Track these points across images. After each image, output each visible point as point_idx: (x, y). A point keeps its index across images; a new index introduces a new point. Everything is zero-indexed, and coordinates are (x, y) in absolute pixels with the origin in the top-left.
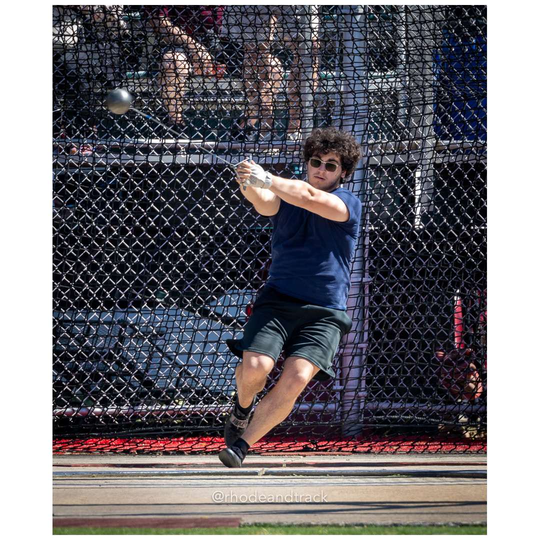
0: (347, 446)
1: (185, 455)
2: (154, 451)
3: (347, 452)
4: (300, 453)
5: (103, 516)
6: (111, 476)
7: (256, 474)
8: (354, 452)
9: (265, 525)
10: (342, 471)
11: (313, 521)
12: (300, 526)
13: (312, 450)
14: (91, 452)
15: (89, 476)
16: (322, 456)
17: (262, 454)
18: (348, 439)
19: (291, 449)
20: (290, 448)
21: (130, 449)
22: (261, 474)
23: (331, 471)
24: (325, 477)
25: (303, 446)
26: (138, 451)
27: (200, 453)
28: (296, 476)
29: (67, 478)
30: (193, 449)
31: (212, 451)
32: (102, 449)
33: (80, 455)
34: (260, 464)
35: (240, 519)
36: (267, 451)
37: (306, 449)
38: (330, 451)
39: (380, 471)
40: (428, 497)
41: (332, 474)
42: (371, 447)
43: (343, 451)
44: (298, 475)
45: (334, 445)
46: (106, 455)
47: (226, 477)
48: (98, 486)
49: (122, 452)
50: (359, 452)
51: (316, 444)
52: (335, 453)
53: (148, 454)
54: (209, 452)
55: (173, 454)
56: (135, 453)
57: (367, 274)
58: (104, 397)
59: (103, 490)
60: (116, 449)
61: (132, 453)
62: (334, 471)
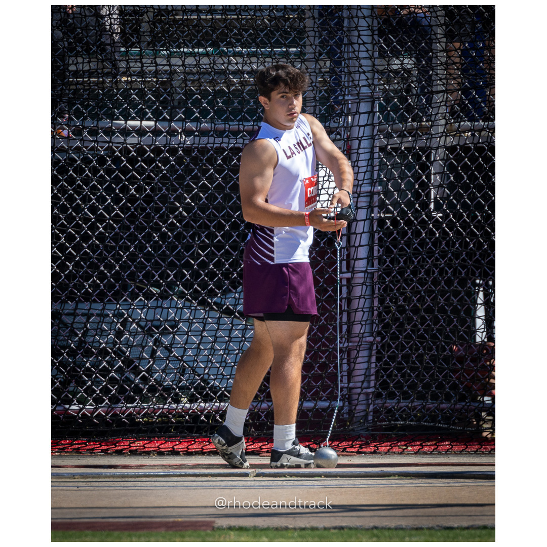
0: (352, 446)
1: (180, 456)
2: (148, 451)
3: (352, 452)
5: (71, 519)
6: (93, 478)
7: (246, 475)
8: (359, 453)
9: (241, 529)
10: (338, 472)
11: (291, 524)
14: (81, 453)
15: (70, 478)
17: (261, 455)
18: (354, 439)
21: (122, 450)
22: (252, 475)
23: (326, 472)
24: (320, 478)
26: (131, 451)
27: (196, 454)
28: (289, 478)
30: (189, 449)
31: (210, 452)
32: (93, 449)
34: (255, 465)
35: (214, 522)
36: (267, 452)
39: (377, 472)
40: (419, 499)
41: (327, 475)
42: (377, 448)
43: (347, 452)
44: (291, 476)
45: (338, 445)
46: (84, 455)
47: (214, 479)
48: (76, 488)
49: (114, 452)
50: (365, 453)
51: (319, 444)
53: (140, 454)
54: (205, 453)
55: (168, 455)
56: (127, 453)
57: (376, 262)
58: (98, 394)
59: (79, 493)
60: (107, 450)
61: (124, 453)
62: (329, 473)
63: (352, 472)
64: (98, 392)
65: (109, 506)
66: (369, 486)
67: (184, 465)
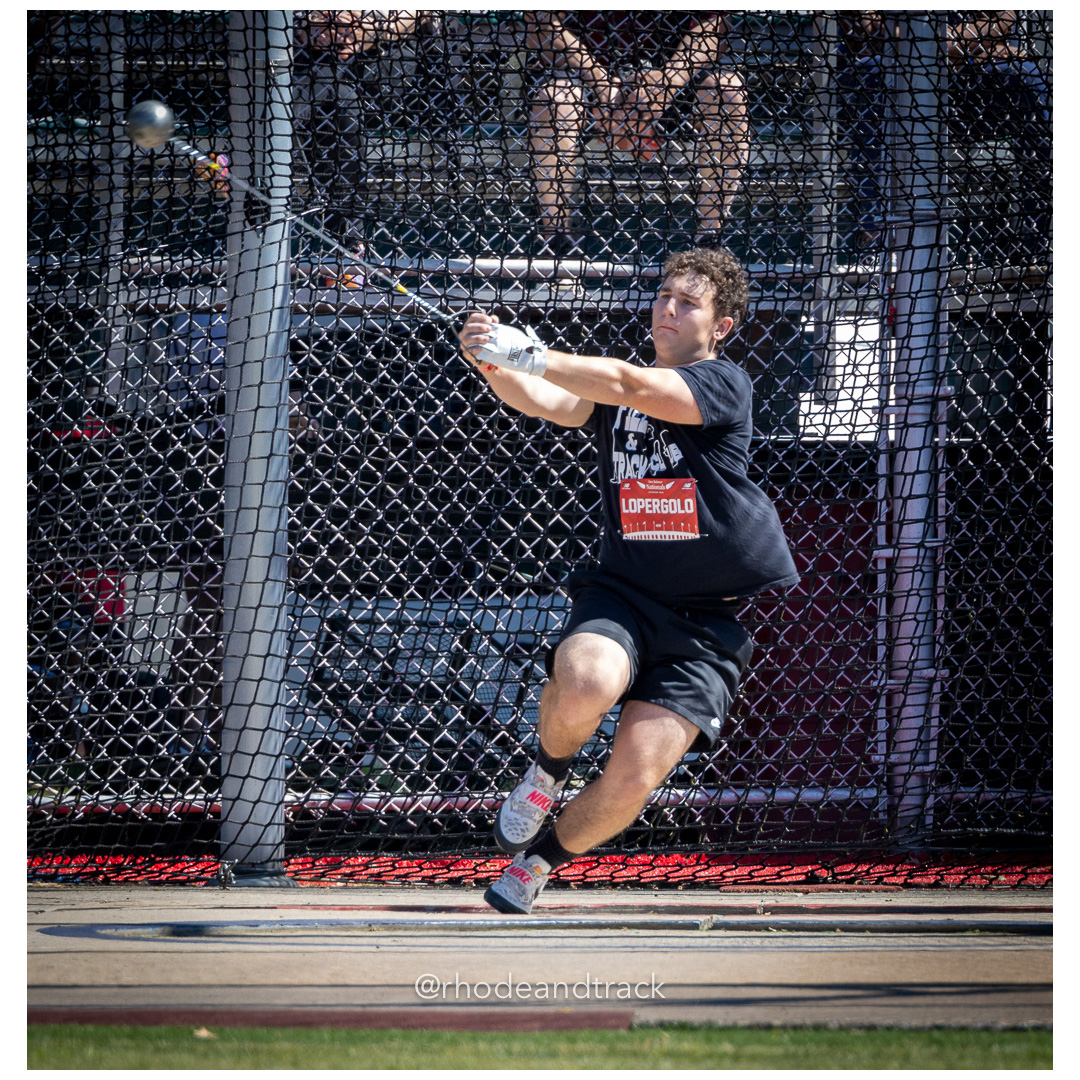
0: (895, 874)
1: (571, 889)
3: (894, 884)
4: (798, 887)
5: (366, 1006)
6: (406, 929)
7: (695, 927)
8: (906, 885)
9: (682, 1027)
12: (750, 1028)
13: (825, 881)
15: (362, 929)
16: (841, 893)
17: (723, 889)
18: (899, 860)
19: (784, 879)
20: (780, 877)
21: (461, 878)
22: (706, 927)
23: (845, 922)
24: (833, 934)
25: (806, 874)
26: (477, 881)
27: (600, 886)
28: (775, 933)
29: (320, 933)
30: (586, 877)
31: (626, 883)
32: (406, 876)
33: (363, 887)
34: (711, 907)
35: (632, 1014)
36: (735, 883)
37: (811, 879)
38: (860, 883)
41: (847, 928)
42: (942, 876)
43: (886, 884)
44: (779, 929)
45: (868, 873)
46: (389, 887)
47: (633, 932)
48: (374, 949)
49: (446, 882)
50: (918, 886)
51: (832, 869)
52: (868, 887)
54: (618, 884)
56: (470, 884)
57: (941, 528)
59: (380, 957)
60: (434, 877)
61: (465, 884)
62: (851, 923)
63: (893, 922)
64: (418, 768)
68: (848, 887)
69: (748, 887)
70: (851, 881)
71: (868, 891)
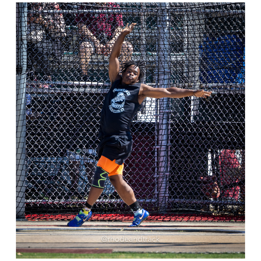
0: (160, 218)
3: (160, 221)
5: (52, 248)
6: (55, 230)
7: (119, 230)
8: (163, 221)
9: (123, 252)
10: (158, 229)
11: (145, 251)
14: (47, 220)
15: (46, 230)
17: (123, 221)
18: (160, 215)
21: (64, 219)
22: (122, 230)
23: (153, 229)
24: (150, 232)
26: (68, 219)
27: (95, 221)
28: (137, 231)
30: (92, 219)
31: (101, 220)
32: (52, 218)
33: (42, 221)
34: (121, 226)
35: (112, 250)
36: (125, 220)
38: (153, 220)
39: (174, 229)
41: (153, 230)
42: (170, 219)
43: (158, 220)
45: (154, 218)
46: (54, 221)
47: (106, 231)
48: (50, 235)
49: (61, 220)
50: (165, 221)
54: (99, 220)
56: (66, 220)
57: (169, 142)
58: (53, 195)
59: (52, 237)
60: (58, 219)
62: (154, 229)
63: (164, 229)
64: (53, 194)
65: (66, 242)
66: (172, 235)
67: (92, 225)
68: (150, 221)
69: (128, 221)
70: (151, 220)
71: (155, 222)
